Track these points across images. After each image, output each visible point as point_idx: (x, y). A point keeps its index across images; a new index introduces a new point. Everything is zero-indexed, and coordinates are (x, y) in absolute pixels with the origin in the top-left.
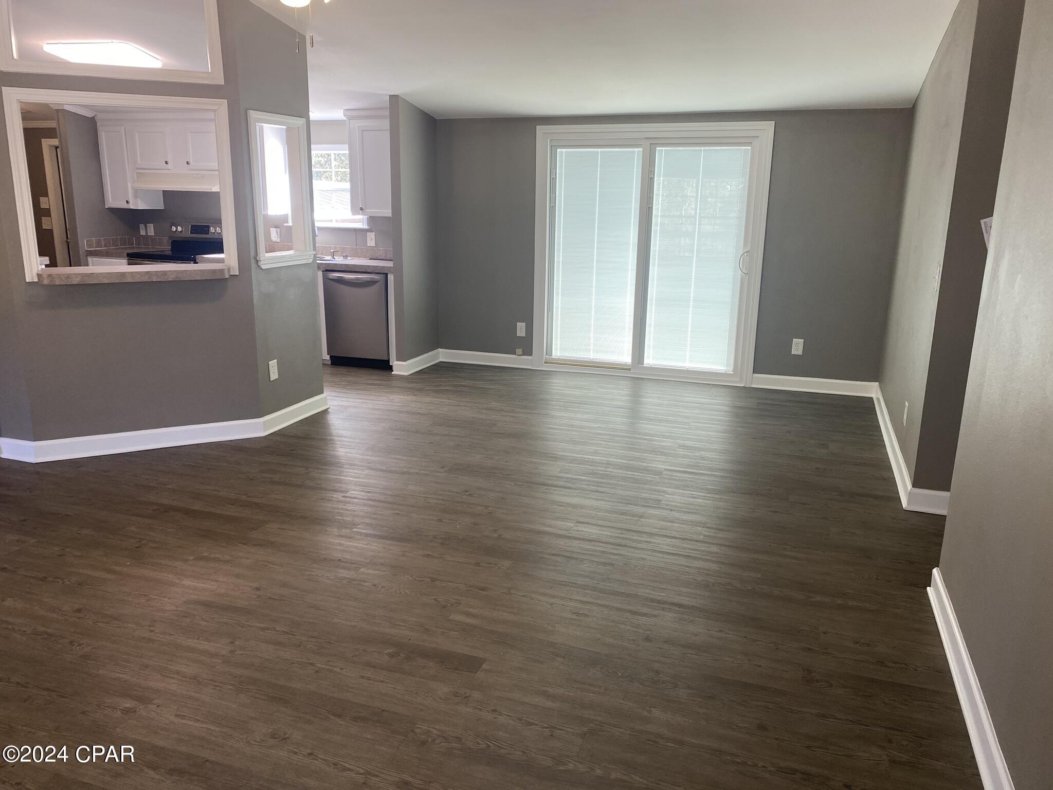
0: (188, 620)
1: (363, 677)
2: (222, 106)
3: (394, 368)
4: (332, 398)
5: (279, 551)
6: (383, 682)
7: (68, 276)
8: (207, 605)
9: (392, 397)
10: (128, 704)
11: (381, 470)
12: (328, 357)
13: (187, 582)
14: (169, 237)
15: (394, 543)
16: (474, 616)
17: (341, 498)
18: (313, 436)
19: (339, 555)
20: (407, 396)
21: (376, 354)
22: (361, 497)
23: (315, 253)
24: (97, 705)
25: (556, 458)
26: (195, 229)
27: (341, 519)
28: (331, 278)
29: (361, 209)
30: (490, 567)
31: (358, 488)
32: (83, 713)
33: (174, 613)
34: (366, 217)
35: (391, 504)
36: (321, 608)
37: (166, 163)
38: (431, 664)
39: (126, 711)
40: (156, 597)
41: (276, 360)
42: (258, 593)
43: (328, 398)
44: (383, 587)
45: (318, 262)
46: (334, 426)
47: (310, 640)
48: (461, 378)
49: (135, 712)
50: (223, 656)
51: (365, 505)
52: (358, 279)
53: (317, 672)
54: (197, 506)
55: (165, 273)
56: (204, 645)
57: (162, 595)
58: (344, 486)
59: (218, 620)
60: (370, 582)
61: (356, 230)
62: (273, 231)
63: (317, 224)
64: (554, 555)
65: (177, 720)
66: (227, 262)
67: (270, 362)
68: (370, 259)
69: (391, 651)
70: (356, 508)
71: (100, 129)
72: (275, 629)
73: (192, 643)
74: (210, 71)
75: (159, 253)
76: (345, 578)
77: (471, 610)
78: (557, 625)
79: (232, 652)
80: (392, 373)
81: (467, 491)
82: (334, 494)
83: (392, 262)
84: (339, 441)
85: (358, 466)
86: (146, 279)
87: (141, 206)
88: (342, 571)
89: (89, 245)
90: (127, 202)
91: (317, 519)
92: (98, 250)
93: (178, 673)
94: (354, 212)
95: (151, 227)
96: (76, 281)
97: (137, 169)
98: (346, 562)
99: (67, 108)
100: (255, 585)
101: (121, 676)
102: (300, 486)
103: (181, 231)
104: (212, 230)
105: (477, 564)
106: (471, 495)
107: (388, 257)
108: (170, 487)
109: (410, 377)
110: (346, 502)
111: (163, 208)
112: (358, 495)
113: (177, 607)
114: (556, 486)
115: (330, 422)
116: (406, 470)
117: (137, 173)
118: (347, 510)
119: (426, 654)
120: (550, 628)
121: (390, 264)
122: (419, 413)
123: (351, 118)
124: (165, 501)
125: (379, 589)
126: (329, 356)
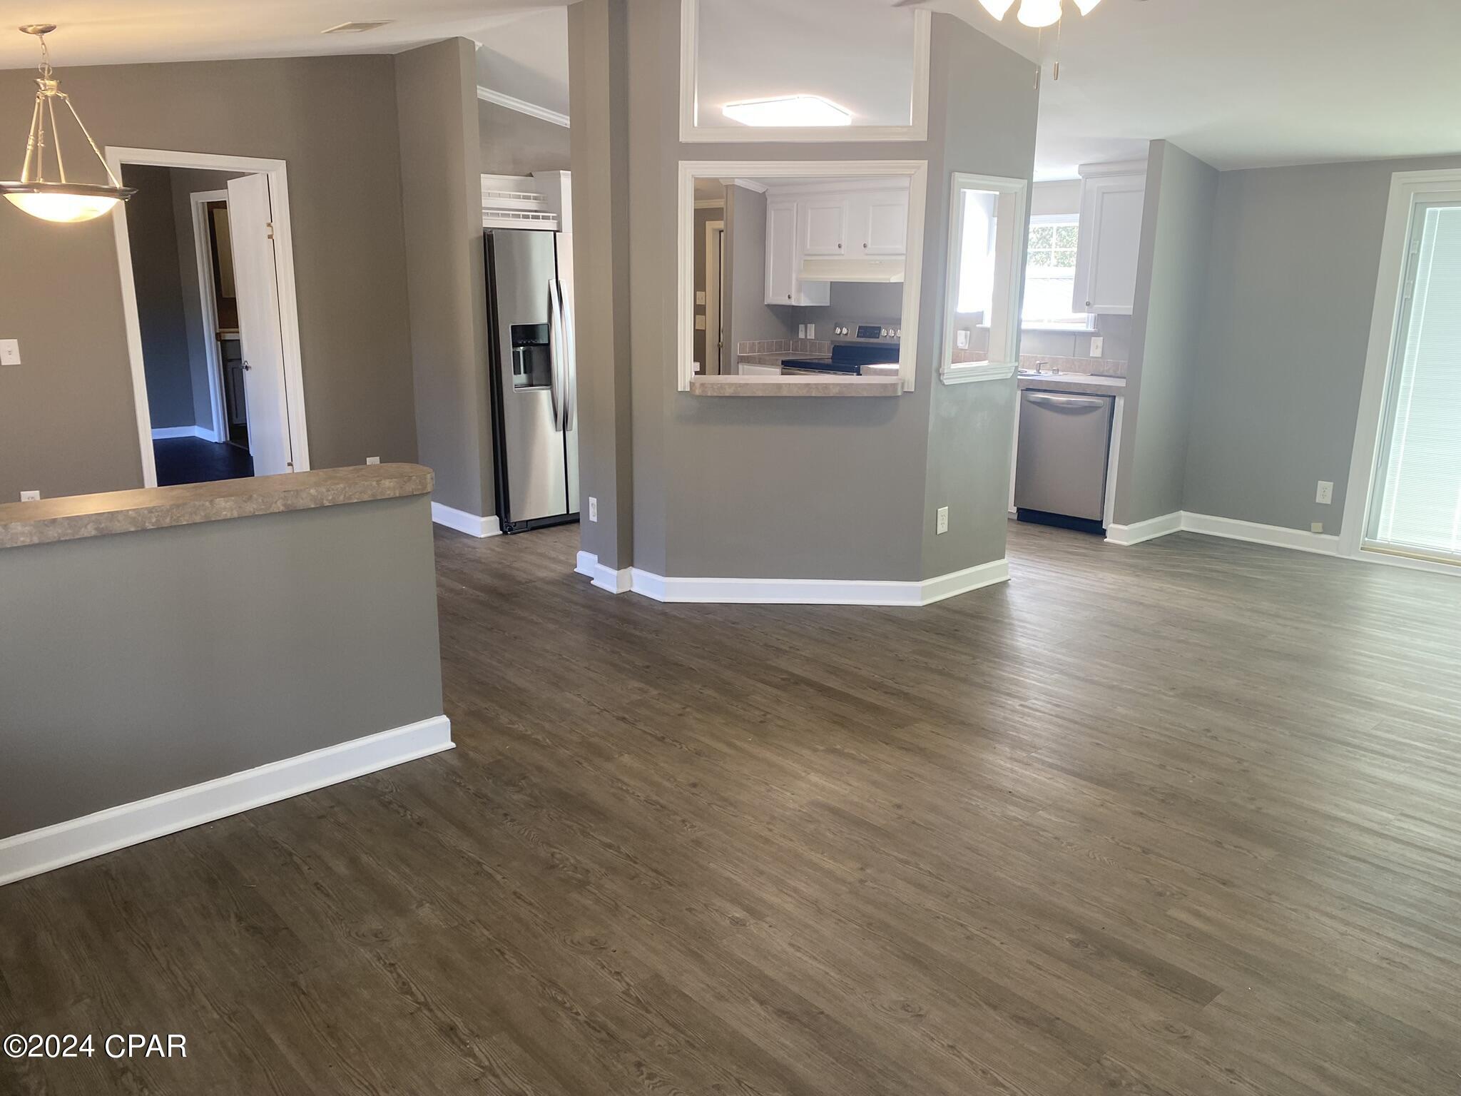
0: (812, 827)
1: (1031, 963)
2: (919, 169)
3: (1108, 534)
4: (1015, 566)
5: (930, 762)
6: (1059, 977)
7: (722, 386)
8: (835, 811)
9: (1101, 575)
10: (739, 913)
11: (1078, 678)
12: (1014, 510)
13: (814, 778)
14: (832, 341)
15: (1089, 784)
16: (1208, 920)
17: (1018, 707)
18: (984, 615)
19: (1008, 785)
20: (1125, 576)
21: (1084, 511)
22: (1047, 711)
23: (1017, 364)
24: (705, 905)
25: (1369, 705)
26: (866, 331)
27: (1016, 736)
28: (1032, 399)
29: (1088, 304)
30: (1240, 852)
31: (1043, 697)
32: (690, 910)
33: (797, 813)
34: (1093, 315)
35: (1090, 728)
36: (980, 852)
37: (840, 246)
38: (1134, 973)
39: (736, 922)
40: (778, 789)
41: (947, 508)
42: (900, 812)
43: (1010, 565)
44: (1071, 845)
45: (1019, 377)
46: (1015, 606)
47: (963, 891)
48: (1212, 558)
49: (744, 925)
50: (850, 883)
51: (1051, 723)
52: (1069, 403)
53: (968, 938)
54: (833, 683)
55: (826, 386)
56: (829, 864)
57: (785, 787)
58: (1024, 691)
59: (848, 836)
60: (1051, 833)
61: (1075, 334)
62: (961, 335)
63: (1024, 326)
64: (1353, 857)
65: (790, 950)
66: (901, 374)
67: (939, 510)
68: (1092, 375)
69: (1074, 937)
70: (1038, 725)
71: (769, 207)
72: (917, 866)
73: (815, 857)
74: (911, 124)
75: (817, 361)
76: (1016, 819)
77: (1202, 910)
78: (1350, 969)
79: (862, 881)
80: (1105, 540)
81: (1208, 731)
82: (1008, 700)
83: (1125, 380)
84: (1021, 627)
85: (1046, 667)
86: (803, 393)
87: (804, 301)
88: (1011, 808)
89: (742, 350)
90: (789, 297)
91: (983, 729)
92: (750, 356)
93: (795, 890)
94: (1077, 307)
95: (812, 327)
96: (728, 392)
97: (806, 255)
98: (1020, 798)
99: (738, 182)
100: (897, 801)
101: (733, 876)
102: (964, 681)
103: (846, 334)
104: (884, 332)
105: (1219, 844)
106: (1215, 738)
107: (1119, 373)
108: (803, 654)
109: (1133, 548)
110: (1024, 714)
111: (828, 304)
112: (1042, 706)
113: (801, 806)
114: (1366, 750)
115: (1009, 599)
116: (1115, 683)
117: (805, 260)
118: (1025, 725)
119: (1126, 956)
120: (1338, 972)
121: (1121, 383)
122: (1141, 604)
123: (1087, 176)
124: (797, 671)
125: (1063, 845)
126: (1016, 508)
